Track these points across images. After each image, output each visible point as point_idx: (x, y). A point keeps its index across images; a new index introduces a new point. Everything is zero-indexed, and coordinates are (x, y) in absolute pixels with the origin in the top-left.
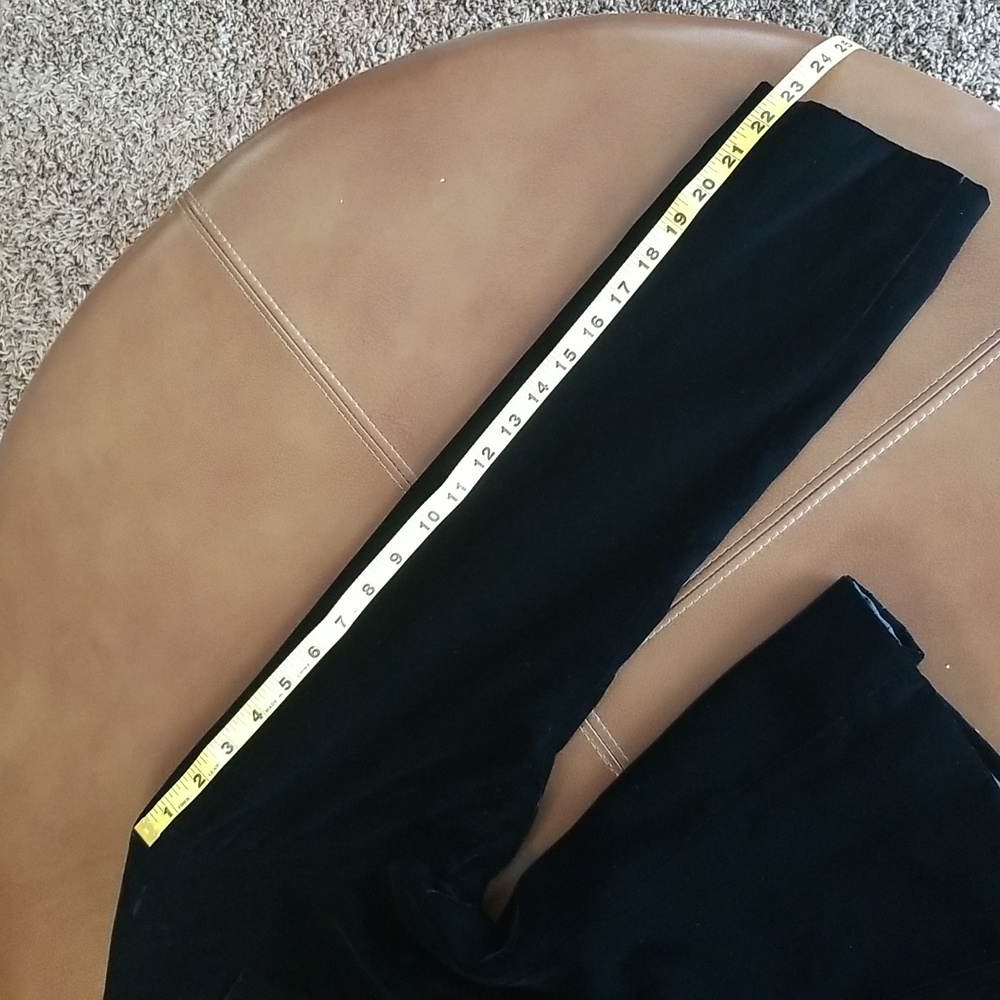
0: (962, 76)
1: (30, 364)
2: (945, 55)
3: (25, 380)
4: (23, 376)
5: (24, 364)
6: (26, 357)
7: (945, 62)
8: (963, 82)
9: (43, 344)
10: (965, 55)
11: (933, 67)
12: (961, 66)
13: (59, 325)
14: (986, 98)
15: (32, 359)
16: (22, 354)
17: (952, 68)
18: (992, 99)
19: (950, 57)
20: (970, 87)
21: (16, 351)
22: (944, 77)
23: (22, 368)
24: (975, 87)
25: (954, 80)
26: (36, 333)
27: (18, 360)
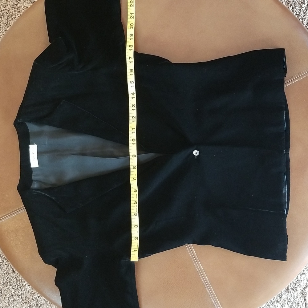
1: (5, 7)
3: (2, 12)
4: (2, 10)
5: (3, 7)
6: (4, 5)
9: (10, 2)
14: (302, 2)
15: (6, 6)
16: (3, 3)
18: (303, 3)
23: (2, 8)
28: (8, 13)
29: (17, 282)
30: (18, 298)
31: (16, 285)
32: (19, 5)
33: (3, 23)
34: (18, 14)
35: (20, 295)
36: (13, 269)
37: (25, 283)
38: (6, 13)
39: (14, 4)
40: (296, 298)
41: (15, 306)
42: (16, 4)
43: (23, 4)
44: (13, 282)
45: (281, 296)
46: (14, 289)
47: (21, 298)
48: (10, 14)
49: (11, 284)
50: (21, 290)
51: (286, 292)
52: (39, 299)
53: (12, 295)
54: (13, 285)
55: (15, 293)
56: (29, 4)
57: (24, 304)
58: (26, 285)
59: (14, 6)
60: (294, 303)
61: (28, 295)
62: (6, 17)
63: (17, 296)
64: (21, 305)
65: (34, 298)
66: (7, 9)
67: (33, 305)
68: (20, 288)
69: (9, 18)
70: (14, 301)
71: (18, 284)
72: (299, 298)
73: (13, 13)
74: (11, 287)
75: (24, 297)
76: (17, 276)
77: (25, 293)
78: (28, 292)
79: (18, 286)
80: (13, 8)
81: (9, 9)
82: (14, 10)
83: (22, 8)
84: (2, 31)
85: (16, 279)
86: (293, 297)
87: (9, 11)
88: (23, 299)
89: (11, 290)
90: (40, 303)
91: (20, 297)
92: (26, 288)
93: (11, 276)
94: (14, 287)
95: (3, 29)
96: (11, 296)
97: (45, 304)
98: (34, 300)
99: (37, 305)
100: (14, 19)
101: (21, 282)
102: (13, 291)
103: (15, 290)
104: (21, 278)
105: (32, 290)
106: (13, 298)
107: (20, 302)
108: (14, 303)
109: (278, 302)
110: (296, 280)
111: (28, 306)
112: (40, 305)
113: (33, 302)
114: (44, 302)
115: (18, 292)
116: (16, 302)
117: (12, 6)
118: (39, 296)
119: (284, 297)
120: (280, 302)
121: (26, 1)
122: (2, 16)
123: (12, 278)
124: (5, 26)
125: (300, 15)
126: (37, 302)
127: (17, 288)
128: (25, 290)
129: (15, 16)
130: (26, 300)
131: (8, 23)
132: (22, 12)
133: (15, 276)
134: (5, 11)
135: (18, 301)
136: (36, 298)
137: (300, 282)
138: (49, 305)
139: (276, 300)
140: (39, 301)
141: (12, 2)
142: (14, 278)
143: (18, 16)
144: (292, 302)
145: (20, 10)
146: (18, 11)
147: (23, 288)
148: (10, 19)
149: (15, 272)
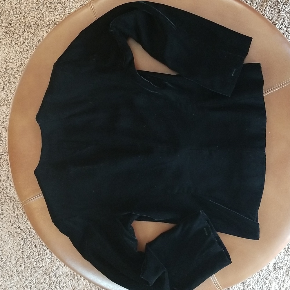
0: (286, 9)
2: (284, 2)
4: (30, 22)
5: (31, 19)
6: (32, 17)
7: (283, 4)
8: (286, 11)
9: (37, 15)
10: (288, 4)
11: (280, 5)
12: (287, 7)
13: (42, 11)
16: (31, 16)
17: (284, 6)
19: (285, 4)
20: (287, 13)
21: (29, 15)
22: (282, 8)
23: (30, 20)
24: (288, 13)
25: (284, 10)
26: (35, 11)
27: (29, 17)
28: (35, 25)
29: (39, 256)
30: (39, 270)
31: (37, 259)
32: (44, 18)
33: (31, 33)
34: (44, 26)
35: (41, 267)
36: (35, 244)
37: (45, 257)
38: (34, 24)
39: (40, 17)
40: (282, 276)
41: (36, 277)
42: (42, 17)
43: (48, 17)
44: (35, 256)
45: (269, 274)
46: (35, 261)
47: (42, 270)
48: (37, 25)
49: (33, 257)
50: (42, 263)
51: (274, 270)
52: (57, 271)
53: (34, 267)
54: (36, 258)
55: (37, 265)
56: (53, 17)
57: (44, 275)
58: (47, 259)
59: (40, 19)
61: (48, 267)
62: (33, 28)
63: (38, 268)
64: (42, 275)
65: (53, 270)
66: (35, 21)
67: (52, 276)
68: (41, 261)
69: (36, 28)
70: (35, 272)
71: (39, 258)
72: (285, 276)
73: (39, 25)
74: (33, 260)
75: (44, 269)
76: (38, 251)
77: (45, 265)
78: (48, 264)
79: (39, 259)
80: (39, 20)
81: (36, 21)
82: (40, 22)
83: (48, 20)
84: (30, 39)
85: (38, 253)
86: (279, 274)
87: (36, 22)
88: (43, 271)
89: (33, 262)
90: (58, 274)
91: (41, 268)
92: (46, 261)
93: (34, 251)
94: (36, 260)
95: (31, 38)
96: (33, 268)
97: (62, 275)
98: (53, 272)
99: (55, 276)
100: (40, 29)
101: (42, 256)
102: (35, 263)
103: (37, 263)
104: (42, 253)
105: (51, 263)
106: (35, 270)
107: (41, 273)
108: (35, 274)
109: (267, 279)
110: (283, 260)
111: (48, 276)
112: (58, 276)
113: (52, 274)
114: (62, 274)
115: (40, 264)
116: (37, 273)
117: (39, 19)
118: (57, 268)
119: (272, 275)
120: (269, 279)
121: (51, 15)
122: (30, 27)
123: (34, 253)
124: (32, 36)
125: (289, 28)
126: (55, 274)
127: (39, 261)
128: (45, 263)
129: (41, 27)
130: (46, 271)
131: (35, 33)
132: (47, 24)
133: (37, 251)
134: (32, 23)
135: (39, 272)
136: (55, 270)
137: (287, 261)
138: (66, 276)
139: (265, 277)
140: (57, 273)
141: (39, 15)
142: (36, 252)
143: (44, 27)
144: (279, 279)
145: (45, 22)
146: (44, 22)
147: (44, 261)
148: (36, 30)
149: (37, 247)
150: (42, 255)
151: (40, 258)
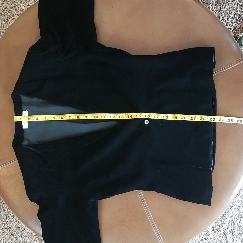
0: (226, 7)
1: (6, 9)
2: (225, 1)
3: (4, 12)
4: (4, 11)
6: (5, 7)
7: (224, 3)
8: (226, 8)
10: (228, 2)
11: (221, 3)
12: (227, 5)
13: (14, 2)
15: (7, 8)
16: (4, 6)
17: (225, 4)
19: (225, 2)
20: (227, 10)
21: (3, 5)
22: (223, 6)
23: (4, 9)
25: (225, 7)
26: (9, 2)
27: (3, 7)
28: (8, 13)
29: (7, 218)
30: (7, 231)
31: (5, 221)
32: (16, 8)
33: (4, 20)
34: (16, 14)
35: (8, 229)
36: (4, 208)
37: (12, 220)
38: (7, 13)
40: (220, 237)
41: (4, 237)
42: (14, 7)
43: (20, 7)
44: (4, 219)
45: (208, 235)
47: (10, 231)
48: (10, 13)
49: (2, 220)
50: (10, 225)
51: (212, 232)
52: (23, 232)
53: (3, 229)
54: (4, 221)
55: (5, 227)
56: (24, 7)
57: (11, 235)
58: (14, 221)
59: (13, 8)
60: (218, 241)
61: (15, 229)
62: (7, 16)
63: (6, 229)
64: (9, 236)
65: (19, 231)
66: (8, 10)
67: (18, 236)
68: (9, 223)
69: (9, 16)
70: (3, 233)
72: (222, 237)
73: (12, 13)
74: (2, 222)
75: (11, 230)
76: (7, 214)
77: (13, 227)
78: (15, 226)
79: (7, 222)
80: (12, 9)
81: (9, 10)
82: (13, 11)
83: (19, 9)
84: (3, 26)
85: (6, 216)
86: (217, 236)
87: (9, 11)
88: (11, 232)
89: (1, 224)
90: (23, 235)
91: (9, 230)
92: (13, 223)
93: (2, 214)
94: (4, 223)
95: (4, 25)
96: (1, 229)
97: (28, 236)
98: (19, 233)
99: (21, 237)
100: (12, 17)
101: (10, 219)
102: (3, 225)
103: (5, 225)
104: (10, 216)
105: (18, 225)
106: (3, 231)
107: (8, 234)
108: (3, 235)
109: (206, 239)
110: (220, 223)
111: (15, 237)
112: (24, 237)
113: (18, 234)
114: (27, 234)
115: (7, 226)
116: (5, 234)
117: (11, 8)
118: (23, 229)
119: (210, 236)
120: (207, 240)
121: (22, 5)
122: (4, 15)
124: (5, 23)
126: (21, 234)
127: (7, 223)
128: (12, 225)
129: (14, 15)
130: (13, 232)
131: (8, 20)
132: (19, 13)
133: (5, 214)
134: (5, 12)
135: (7, 233)
136: (21, 231)
137: (223, 224)
138: (31, 237)
139: (205, 238)
140: (23, 234)
141: (11, 5)
142: (4, 215)
143: (16, 15)
144: (216, 240)
145: (17, 11)
147: (11, 224)
148: (9, 18)
149: (5, 211)
150: (9, 217)
151: (8, 220)
